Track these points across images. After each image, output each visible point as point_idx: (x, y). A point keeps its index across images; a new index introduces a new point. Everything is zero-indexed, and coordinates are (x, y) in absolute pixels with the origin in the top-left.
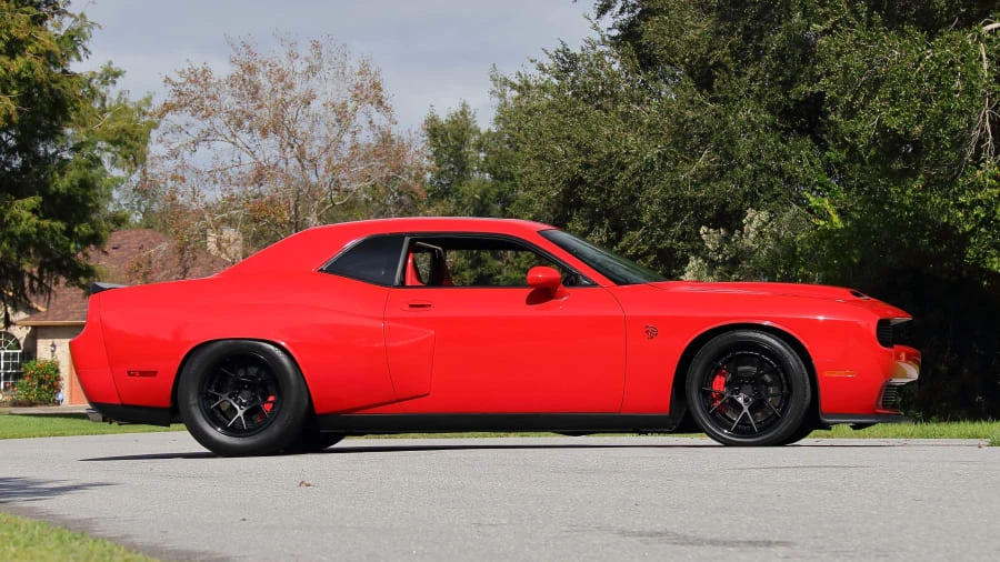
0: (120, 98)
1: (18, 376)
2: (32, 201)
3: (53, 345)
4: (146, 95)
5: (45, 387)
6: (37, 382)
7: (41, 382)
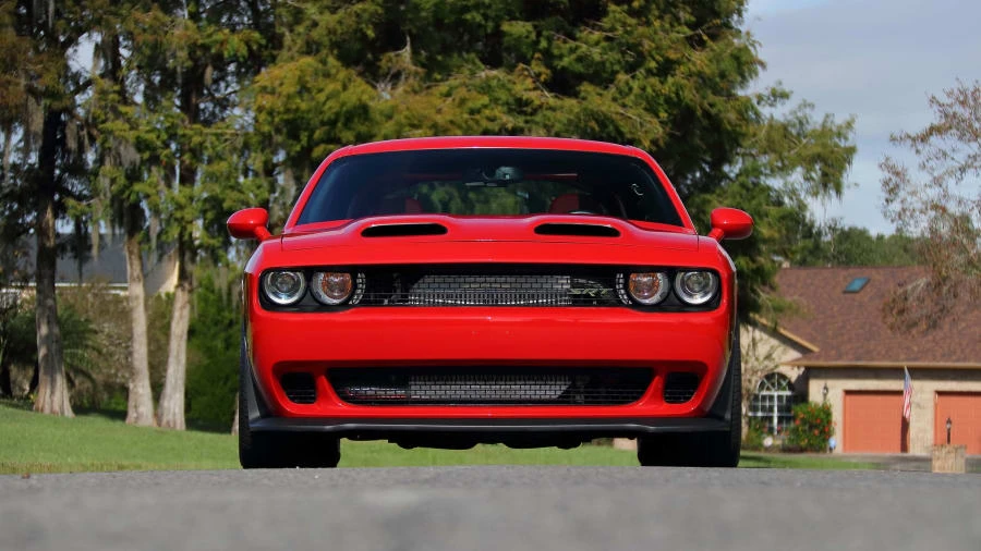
0: (825, 121)
1: (790, 419)
3: (826, 388)
4: (848, 118)
5: (816, 432)
6: (808, 427)
7: (812, 427)
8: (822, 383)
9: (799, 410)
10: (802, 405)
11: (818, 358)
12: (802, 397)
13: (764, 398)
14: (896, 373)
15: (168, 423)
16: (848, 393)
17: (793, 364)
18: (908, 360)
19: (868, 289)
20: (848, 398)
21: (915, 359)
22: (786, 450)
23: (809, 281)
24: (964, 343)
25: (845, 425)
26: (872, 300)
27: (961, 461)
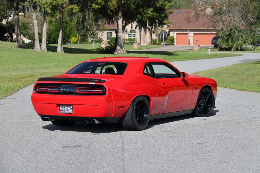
1: (166, 39)
2: (152, 9)
5: (171, 42)
6: (169, 41)
7: (171, 40)
8: (172, 32)
9: (169, 37)
10: (169, 36)
11: (172, 27)
12: (169, 35)
14: (186, 30)
15: (43, 50)
16: (177, 34)
17: (167, 28)
19: (181, 13)
21: (190, 27)
22: (166, 45)
24: (199, 24)
25: (176, 40)
26: (181, 16)
27: (199, 48)
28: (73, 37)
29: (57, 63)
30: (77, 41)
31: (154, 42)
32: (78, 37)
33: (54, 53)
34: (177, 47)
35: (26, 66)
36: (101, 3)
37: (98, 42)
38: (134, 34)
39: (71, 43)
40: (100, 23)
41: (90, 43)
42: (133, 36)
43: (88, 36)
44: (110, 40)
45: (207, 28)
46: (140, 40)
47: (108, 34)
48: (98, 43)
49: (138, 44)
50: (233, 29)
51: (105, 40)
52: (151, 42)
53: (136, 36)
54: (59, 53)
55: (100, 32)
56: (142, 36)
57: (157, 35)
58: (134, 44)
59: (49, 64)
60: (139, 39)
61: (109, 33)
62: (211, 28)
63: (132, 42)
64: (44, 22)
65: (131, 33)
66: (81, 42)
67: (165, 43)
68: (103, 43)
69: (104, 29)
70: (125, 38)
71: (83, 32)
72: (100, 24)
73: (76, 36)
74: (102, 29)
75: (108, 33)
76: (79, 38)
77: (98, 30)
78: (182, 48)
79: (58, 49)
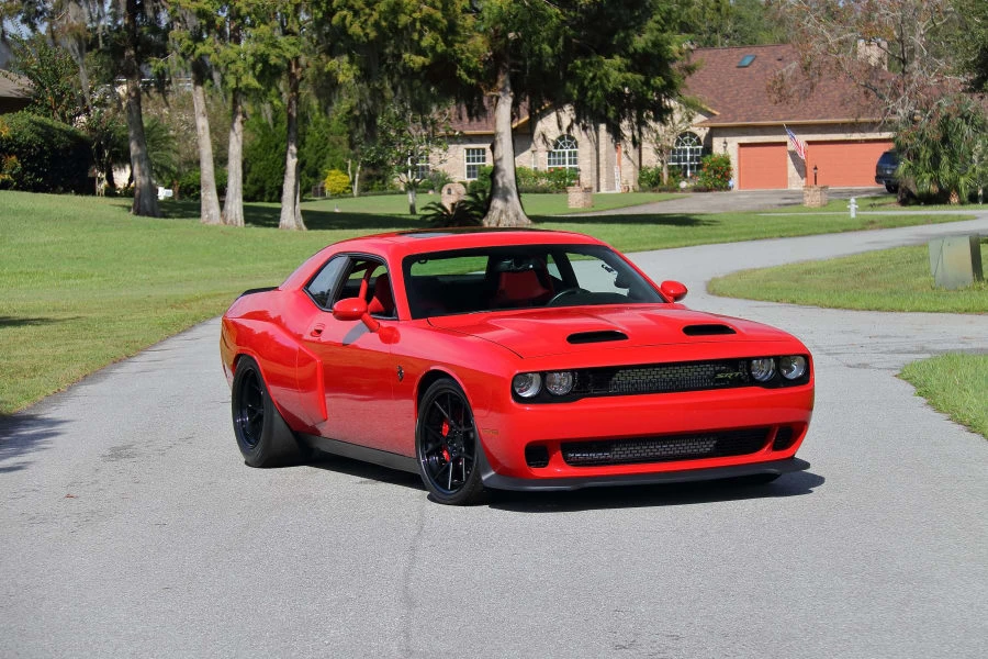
1: (699, 167)
3: (725, 142)
5: (719, 176)
6: (712, 172)
7: (716, 172)
8: (722, 139)
9: (707, 160)
10: (709, 156)
11: (718, 121)
12: (708, 150)
13: (679, 151)
14: (778, 129)
15: (231, 221)
16: (742, 145)
17: (701, 125)
18: (785, 119)
19: (755, 64)
20: (743, 149)
21: (790, 119)
22: (697, 190)
23: (711, 59)
24: (827, 103)
25: (740, 169)
26: (758, 71)
27: (825, 197)
28: (333, 172)
29: (285, 262)
30: (348, 188)
31: (650, 182)
32: (353, 172)
33: (272, 230)
34: (741, 197)
35: (184, 273)
36: (433, 48)
37: (433, 189)
38: (570, 153)
39: (323, 194)
40: (435, 113)
41: (401, 193)
42: (567, 158)
43: (390, 167)
44: (476, 179)
45: (853, 120)
46: (595, 174)
47: (468, 153)
48: (431, 192)
49: (588, 190)
50: (952, 118)
51: (457, 180)
52: (640, 181)
53: (579, 158)
54: (288, 228)
55: (436, 150)
56: (602, 159)
57: (662, 151)
58: (570, 189)
59: (261, 265)
60: (592, 171)
61: (473, 150)
62: (868, 119)
63: (562, 181)
64: (234, 121)
65: (562, 148)
66: (365, 190)
67: (698, 181)
68: (449, 190)
69: (450, 137)
70: (536, 169)
71: (371, 151)
72: (436, 116)
73: (344, 169)
74: (442, 137)
75: (468, 150)
76: (357, 175)
77: (427, 141)
78: (763, 198)
79: (283, 214)
